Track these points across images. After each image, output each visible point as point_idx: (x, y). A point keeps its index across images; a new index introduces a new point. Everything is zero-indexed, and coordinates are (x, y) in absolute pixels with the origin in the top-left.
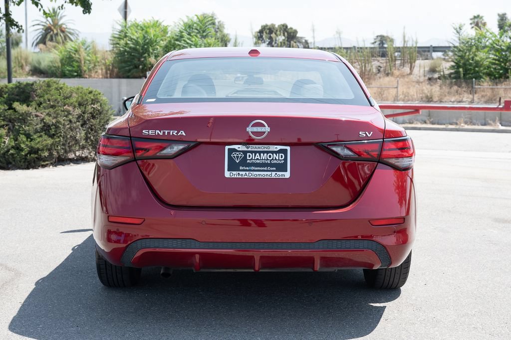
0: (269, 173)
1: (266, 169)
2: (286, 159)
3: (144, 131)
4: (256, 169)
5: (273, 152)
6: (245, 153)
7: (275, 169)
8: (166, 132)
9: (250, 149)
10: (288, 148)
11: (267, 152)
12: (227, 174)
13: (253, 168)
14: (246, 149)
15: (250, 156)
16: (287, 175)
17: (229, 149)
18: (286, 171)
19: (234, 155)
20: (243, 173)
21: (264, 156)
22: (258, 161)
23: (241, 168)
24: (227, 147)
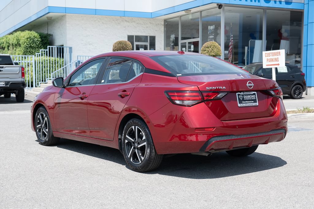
0: (252, 104)
1: (250, 102)
2: (256, 97)
3: (207, 88)
4: (248, 102)
5: (251, 95)
6: (243, 95)
7: (253, 102)
8: (218, 87)
9: (244, 94)
10: (256, 93)
11: (250, 95)
12: (239, 105)
13: (247, 102)
14: (243, 94)
15: (245, 97)
16: (257, 104)
17: (238, 94)
18: (257, 102)
19: (240, 96)
20: (244, 104)
21: (249, 96)
22: (248, 99)
23: (243, 102)
24: (237, 94)
